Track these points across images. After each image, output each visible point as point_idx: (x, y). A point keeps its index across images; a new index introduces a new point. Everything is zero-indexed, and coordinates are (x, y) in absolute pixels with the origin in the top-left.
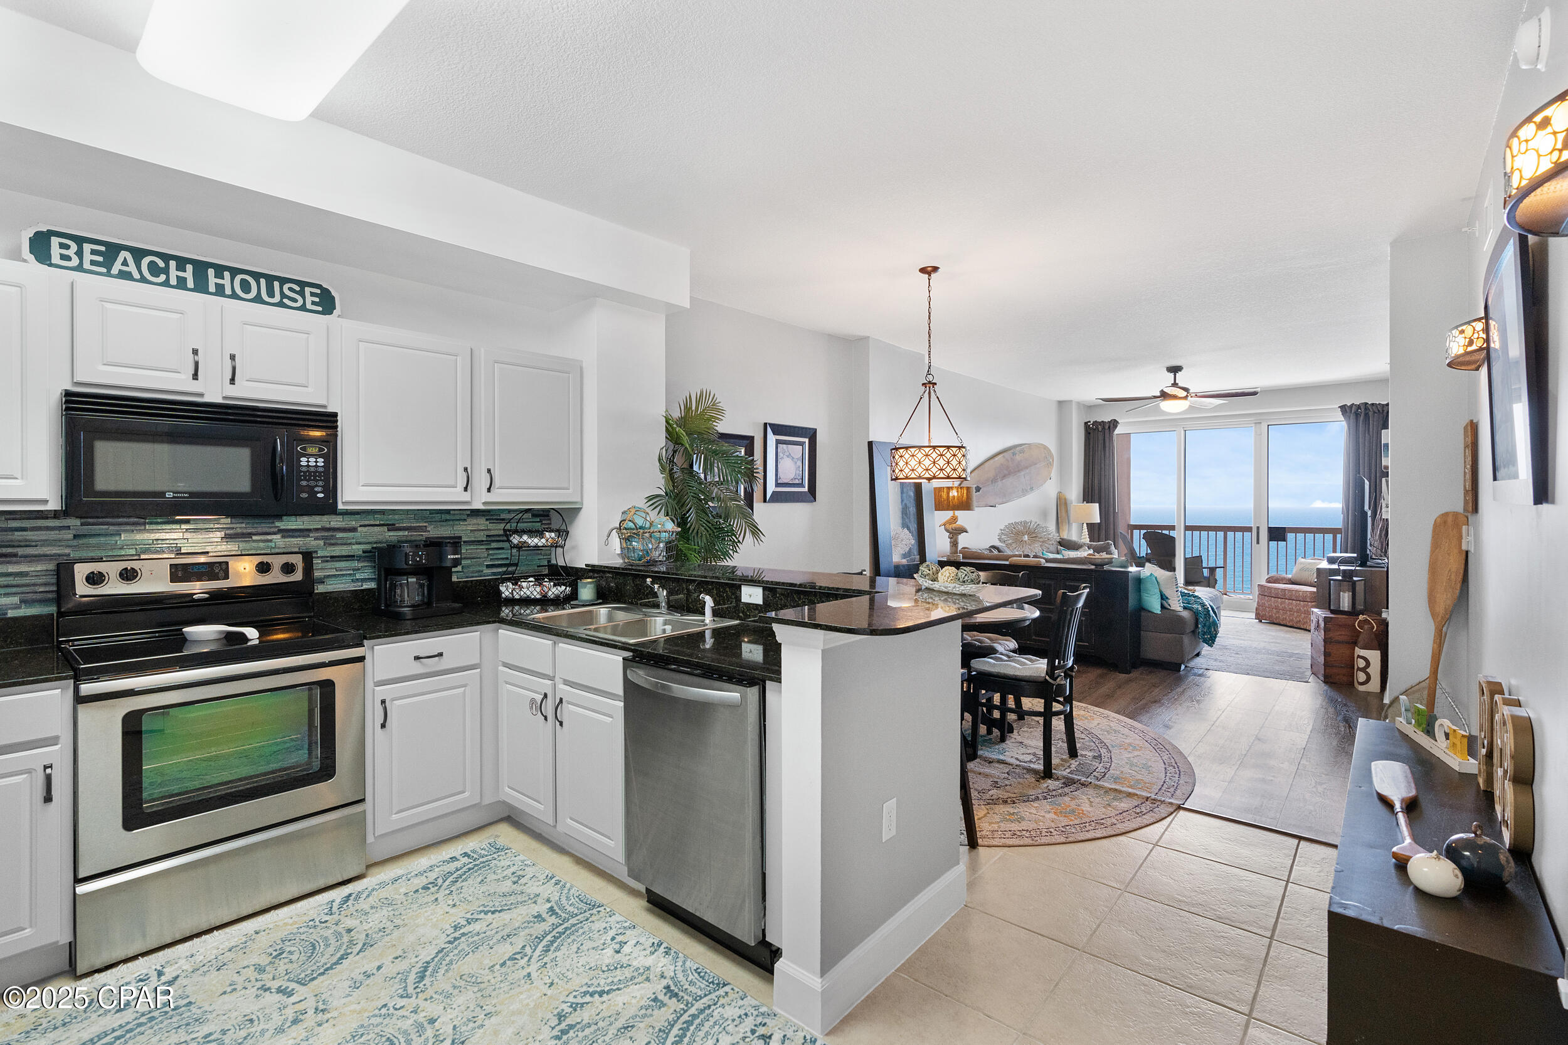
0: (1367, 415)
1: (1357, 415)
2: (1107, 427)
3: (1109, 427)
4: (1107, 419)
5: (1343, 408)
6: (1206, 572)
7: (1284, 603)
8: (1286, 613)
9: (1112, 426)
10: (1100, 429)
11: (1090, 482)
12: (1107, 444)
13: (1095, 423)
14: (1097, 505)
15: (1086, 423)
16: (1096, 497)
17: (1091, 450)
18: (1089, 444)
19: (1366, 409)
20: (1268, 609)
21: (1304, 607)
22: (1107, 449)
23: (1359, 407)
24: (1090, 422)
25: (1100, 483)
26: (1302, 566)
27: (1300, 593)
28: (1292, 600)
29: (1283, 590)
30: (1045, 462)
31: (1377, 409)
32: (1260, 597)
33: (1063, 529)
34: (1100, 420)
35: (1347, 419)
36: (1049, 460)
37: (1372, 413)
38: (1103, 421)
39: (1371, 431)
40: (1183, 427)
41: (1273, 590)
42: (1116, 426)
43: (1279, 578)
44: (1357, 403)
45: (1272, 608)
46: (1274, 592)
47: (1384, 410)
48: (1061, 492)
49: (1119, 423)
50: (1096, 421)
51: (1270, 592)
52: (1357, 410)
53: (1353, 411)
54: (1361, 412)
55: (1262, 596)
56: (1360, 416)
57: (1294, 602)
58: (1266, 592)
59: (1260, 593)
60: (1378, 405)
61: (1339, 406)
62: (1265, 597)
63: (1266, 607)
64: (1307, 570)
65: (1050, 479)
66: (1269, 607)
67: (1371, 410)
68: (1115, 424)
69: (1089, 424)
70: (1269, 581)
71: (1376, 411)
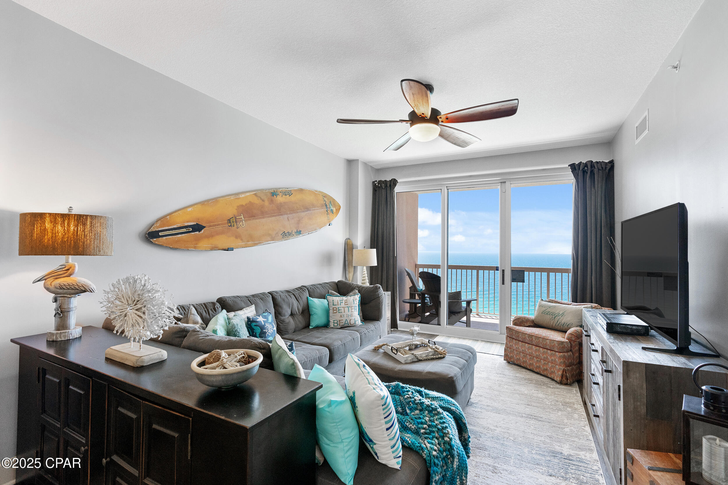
0: (592, 172)
1: (584, 172)
2: (388, 185)
3: (390, 185)
4: (389, 179)
5: (573, 167)
7: (532, 349)
9: (392, 184)
10: (383, 187)
12: (388, 199)
17: (377, 203)
18: (376, 199)
19: (591, 167)
21: (551, 356)
22: (389, 203)
23: (586, 165)
24: (376, 181)
25: (383, 232)
26: (544, 309)
27: (548, 341)
28: (539, 347)
29: (531, 336)
30: (327, 208)
31: (602, 167)
32: (508, 338)
33: (349, 271)
34: (383, 180)
35: (576, 176)
36: (332, 208)
37: (597, 170)
38: (386, 181)
39: (596, 186)
40: (447, 187)
41: (520, 333)
42: (395, 185)
43: (522, 320)
44: (584, 161)
45: (520, 352)
46: (521, 336)
47: (608, 167)
48: (349, 239)
49: (398, 182)
50: (381, 181)
51: (518, 336)
52: (584, 168)
53: (581, 169)
54: (588, 170)
55: (510, 337)
56: (587, 173)
57: (541, 349)
58: (514, 333)
59: (508, 335)
60: (603, 163)
61: (569, 166)
62: (513, 339)
63: (514, 350)
64: (548, 314)
65: (329, 225)
66: (517, 351)
67: (596, 167)
68: (395, 183)
69: (376, 183)
70: (515, 323)
71: (601, 169)
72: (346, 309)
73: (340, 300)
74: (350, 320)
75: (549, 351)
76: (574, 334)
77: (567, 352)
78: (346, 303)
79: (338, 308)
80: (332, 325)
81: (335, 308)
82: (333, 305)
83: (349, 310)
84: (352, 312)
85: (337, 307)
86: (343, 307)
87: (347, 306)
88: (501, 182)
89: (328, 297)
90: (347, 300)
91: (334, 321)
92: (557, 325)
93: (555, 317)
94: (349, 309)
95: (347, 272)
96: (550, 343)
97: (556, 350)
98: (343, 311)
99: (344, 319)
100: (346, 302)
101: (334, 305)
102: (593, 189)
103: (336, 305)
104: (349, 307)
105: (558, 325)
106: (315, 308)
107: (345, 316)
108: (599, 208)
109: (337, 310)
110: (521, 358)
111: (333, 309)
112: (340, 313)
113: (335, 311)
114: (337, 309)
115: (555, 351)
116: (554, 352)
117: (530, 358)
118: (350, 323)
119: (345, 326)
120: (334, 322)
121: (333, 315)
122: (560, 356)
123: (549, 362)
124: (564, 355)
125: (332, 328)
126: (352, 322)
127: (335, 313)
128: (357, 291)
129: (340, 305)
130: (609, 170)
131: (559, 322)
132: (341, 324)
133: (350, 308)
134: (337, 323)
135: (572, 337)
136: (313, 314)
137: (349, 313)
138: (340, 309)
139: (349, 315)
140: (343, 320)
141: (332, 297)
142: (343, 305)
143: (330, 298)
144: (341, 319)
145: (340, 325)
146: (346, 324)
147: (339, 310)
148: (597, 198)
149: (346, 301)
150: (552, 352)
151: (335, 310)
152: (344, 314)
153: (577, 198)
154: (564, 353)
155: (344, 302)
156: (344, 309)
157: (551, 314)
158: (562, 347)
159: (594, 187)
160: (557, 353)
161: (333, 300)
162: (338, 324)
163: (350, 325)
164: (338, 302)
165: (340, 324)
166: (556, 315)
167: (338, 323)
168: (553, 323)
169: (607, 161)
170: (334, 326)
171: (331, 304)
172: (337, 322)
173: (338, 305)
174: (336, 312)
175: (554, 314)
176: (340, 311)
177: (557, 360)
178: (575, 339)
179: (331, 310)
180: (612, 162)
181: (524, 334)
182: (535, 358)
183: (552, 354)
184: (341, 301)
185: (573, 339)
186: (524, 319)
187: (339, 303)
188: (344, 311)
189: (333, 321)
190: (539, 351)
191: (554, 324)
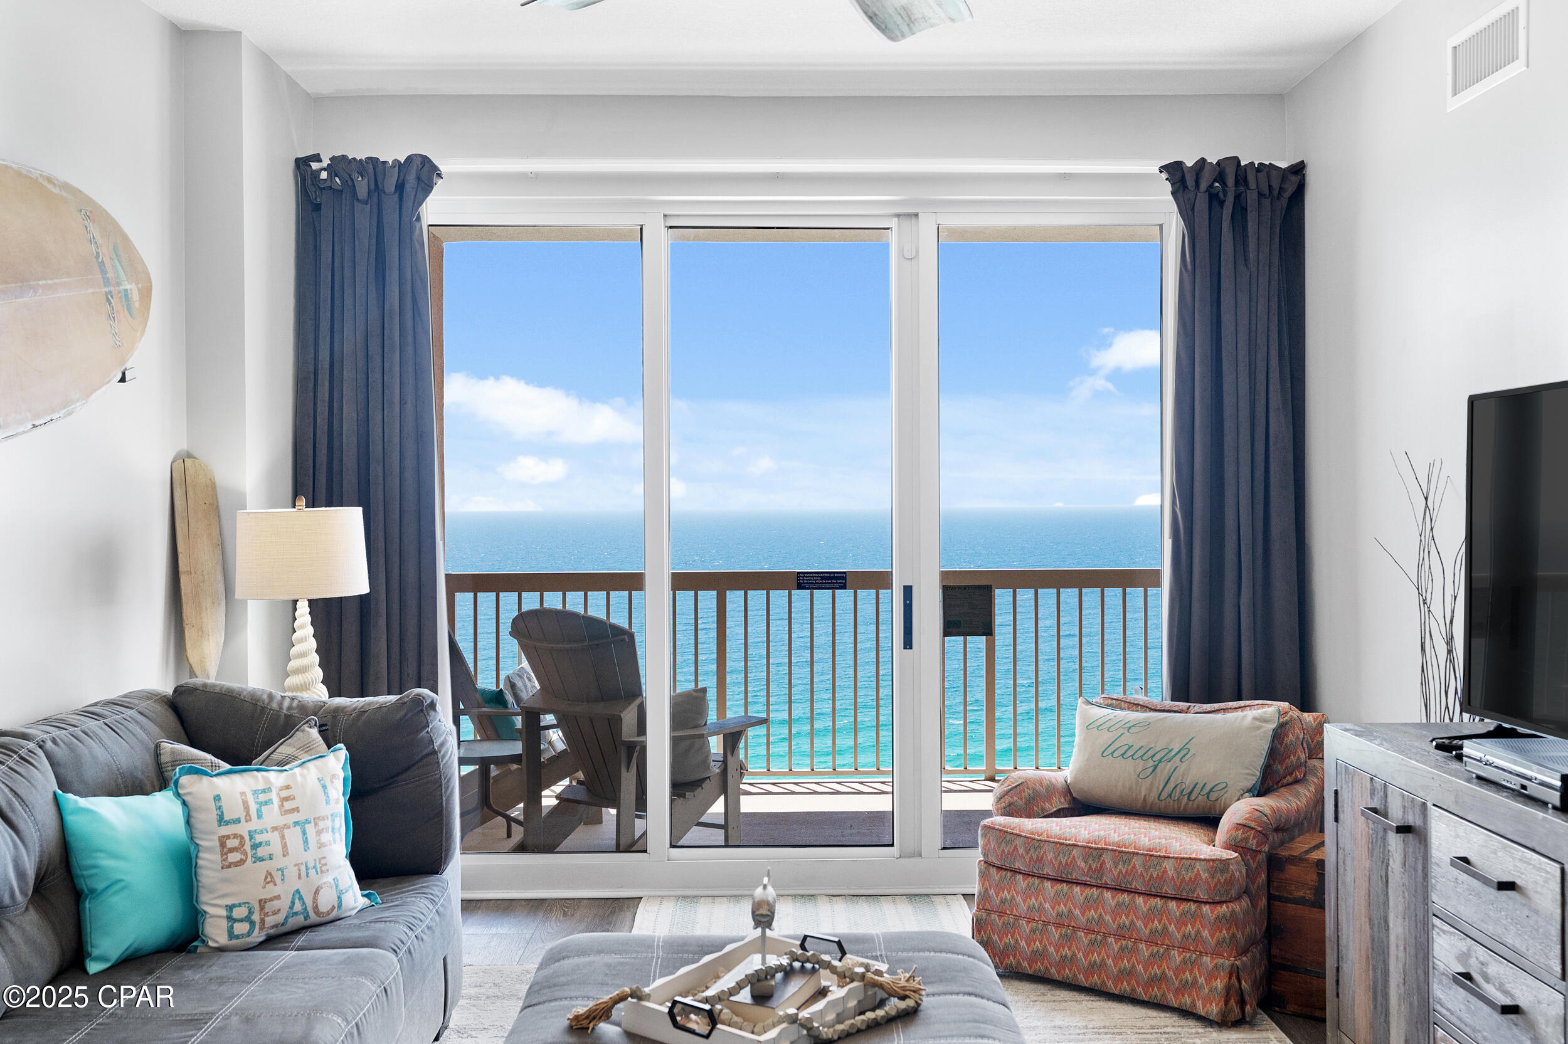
0: (1239, 202)
1: (1215, 199)
2: (390, 184)
3: (400, 187)
4: (392, 152)
5: (1174, 171)
6: (715, 744)
7: (1099, 903)
8: (1103, 944)
10: (363, 195)
11: (322, 421)
13: (339, 164)
14: (353, 516)
15: (302, 164)
16: (350, 479)
17: (326, 274)
18: (317, 249)
19: (1237, 183)
20: (1025, 927)
21: (1181, 922)
22: (393, 276)
23: (1219, 172)
24: (317, 158)
25: (365, 423)
26: (1105, 738)
27: (1168, 865)
28: (1129, 892)
29: (1094, 852)
30: (107, 282)
31: (1270, 186)
32: (993, 871)
33: (201, 630)
34: (361, 156)
35: (1187, 212)
36: (128, 287)
37: (1255, 195)
38: (373, 161)
39: (1252, 256)
40: (665, 216)
41: (1046, 846)
42: (426, 187)
43: (1034, 789)
44: (1213, 160)
45: (1046, 924)
46: (1050, 856)
47: (1290, 189)
48: (190, 456)
49: (440, 176)
50: (344, 157)
51: (1040, 860)
52: (1211, 186)
53: (1203, 186)
54: (1225, 193)
55: (999, 868)
56: (1222, 203)
57: (1140, 900)
58: (1021, 851)
59: (993, 859)
60: (1274, 173)
61: (1163, 169)
62: (1015, 872)
63: (1017, 918)
64: (1129, 753)
65: (123, 380)
66: (1030, 920)
67: (1253, 186)
68: (424, 177)
69: (315, 166)
70: (1010, 805)
71: (1267, 192)
72: (293, 836)
73: (255, 792)
74: (317, 892)
75: (1172, 905)
76: (1253, 825)
77: (1238, 898)
78: (288, 805)
79: (251, 838)
80: (216, 932)
81: (235, 836)
82: (221, 821)
83: (306, 841)
84: (321, 845)
85: (243, 829)
86: (275, 829)
87: (295, 817)
88: (898, 216)
89: (184, 780)
90: (288, 787)
91: (230, 908)
92: (1164, 795)
93: (1156, 767)
94: (304, 833)
95: (189, 633)
96: (1178, 873)
97: (1203, 896)
98: (276, 847)
99: (284, 891)
100: (287, 799)
101: (227, 823)
102: (1242, 268)
103: (238, 821)
104: (308, 822)
105: (1170, 796)
106: (114, 856)
107: (291, 873)
108: (1262, 341)
109: (247, 847)
110: (1051, 949)
111: (223, 844)
112: (262, 859)
113: (234, 857)
114: (242, 844)
115: (1195, 902)
116: (1193, 906)
117: (1092, 943)
118: (316, 908)
119: (289, 927)
120: (230, 918)
121: (225, 880)
122: (1218, 918)
123: (1170, 947)
124: (1233, 911)
125: (221, 950)
126: (326, 901)
127: (237, 864)
128: (314, 732)
129: (260, 817)
130: (1290, 199)
131: (1171, 785)
132: (270, 920)
133: (310, 829)
134: (248, 919)
135: (1246, 840)
136: (100, 886)
137: (310, 857)
138: (259, 838)
139: (311, 865)
140: (278, 897)
141: (205, 779)
142: (273, 815)
143: (198, 788)
144: (271, 891)
145: (262, 928)
146: (296, 914)
147: (255, 846)
148: (1254, 304)
149: (285, 794)
150: (1185, 906)
151: (231, 850)
152: (279, 862)
153: (1189, 298)
154: (1230, 905)
155: (276, 801)
156: (283, 837)
157: (1140, 753)
158: (1226, 879)
159: (1246, 260)
160: (1206, 909)
161: (217, 798)
162: (252, 924)
163: (314, 918)
164: (245, 804)
165: (263, 921)
166: (1157, 757)
167: (256, 917)
168: (1150, 790)
169: (1283, 165)
170: (231, 935)
171: (206, 819)
172: (251, 912)
173: (248, 819)
174: (242, 862)
175: (1150, 753)
176: (261, 852)
177: (1206, 934)
178: (1258, 845)
179: (209, 850)
180: (1299, 169)
181: (1063, 846)
182: (1111, 940)
183: (1183, 913)
184: (262, 797)
185: (1253, 843)
186: (1038, 787)
187: (253, 808)
188: (285, 846)
189: (224, 913)
190: (1131, 908)
191: (1154, 794)
